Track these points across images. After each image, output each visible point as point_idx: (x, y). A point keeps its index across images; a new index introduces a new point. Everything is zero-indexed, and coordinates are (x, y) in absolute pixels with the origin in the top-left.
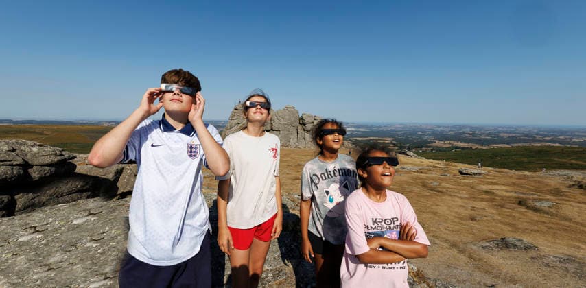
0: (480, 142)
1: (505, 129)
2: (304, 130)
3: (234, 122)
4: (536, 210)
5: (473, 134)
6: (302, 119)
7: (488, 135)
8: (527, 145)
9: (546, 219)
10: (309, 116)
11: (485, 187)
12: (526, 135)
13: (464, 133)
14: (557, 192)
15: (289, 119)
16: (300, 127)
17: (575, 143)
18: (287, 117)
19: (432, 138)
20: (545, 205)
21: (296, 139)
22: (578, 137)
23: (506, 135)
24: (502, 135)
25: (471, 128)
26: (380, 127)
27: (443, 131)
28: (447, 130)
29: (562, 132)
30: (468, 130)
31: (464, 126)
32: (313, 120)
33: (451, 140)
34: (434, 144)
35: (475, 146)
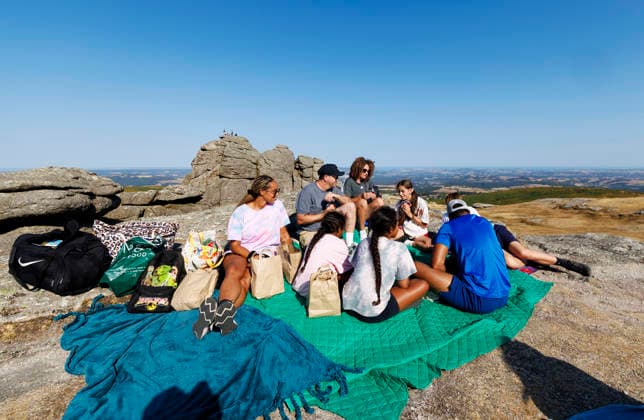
0: (483, 185)
1: (505, 172)
2: (302, 176)
3: (201, 168)
4: (533, 224)
5: (477, 178)
6: (298, 162)
7: (491, 178)
8: (523, 187)
9: (540, 228)
10: (307, 158)
11: (496, 215)
12: (522, 178)
13: (468, 177)
14: (546, 213)
15: (282, 163)
16: (296, 172)
17: (560, 184)
18: (279, 160)
19: (438, 183)
20: (538, 221)
21: (291, 189)
22: (563, 177)
23: (505, 178)
24: (502, 177)
25: (475, 171)
26: (384, 173)
27: (448, 176)
28: (452, 173)
29: (550, 174)
30: (472, 174)
31: (468, 170)
32: (312, 164)
33: (456, 185)
34: (441, 190)
35: (479, 191)
